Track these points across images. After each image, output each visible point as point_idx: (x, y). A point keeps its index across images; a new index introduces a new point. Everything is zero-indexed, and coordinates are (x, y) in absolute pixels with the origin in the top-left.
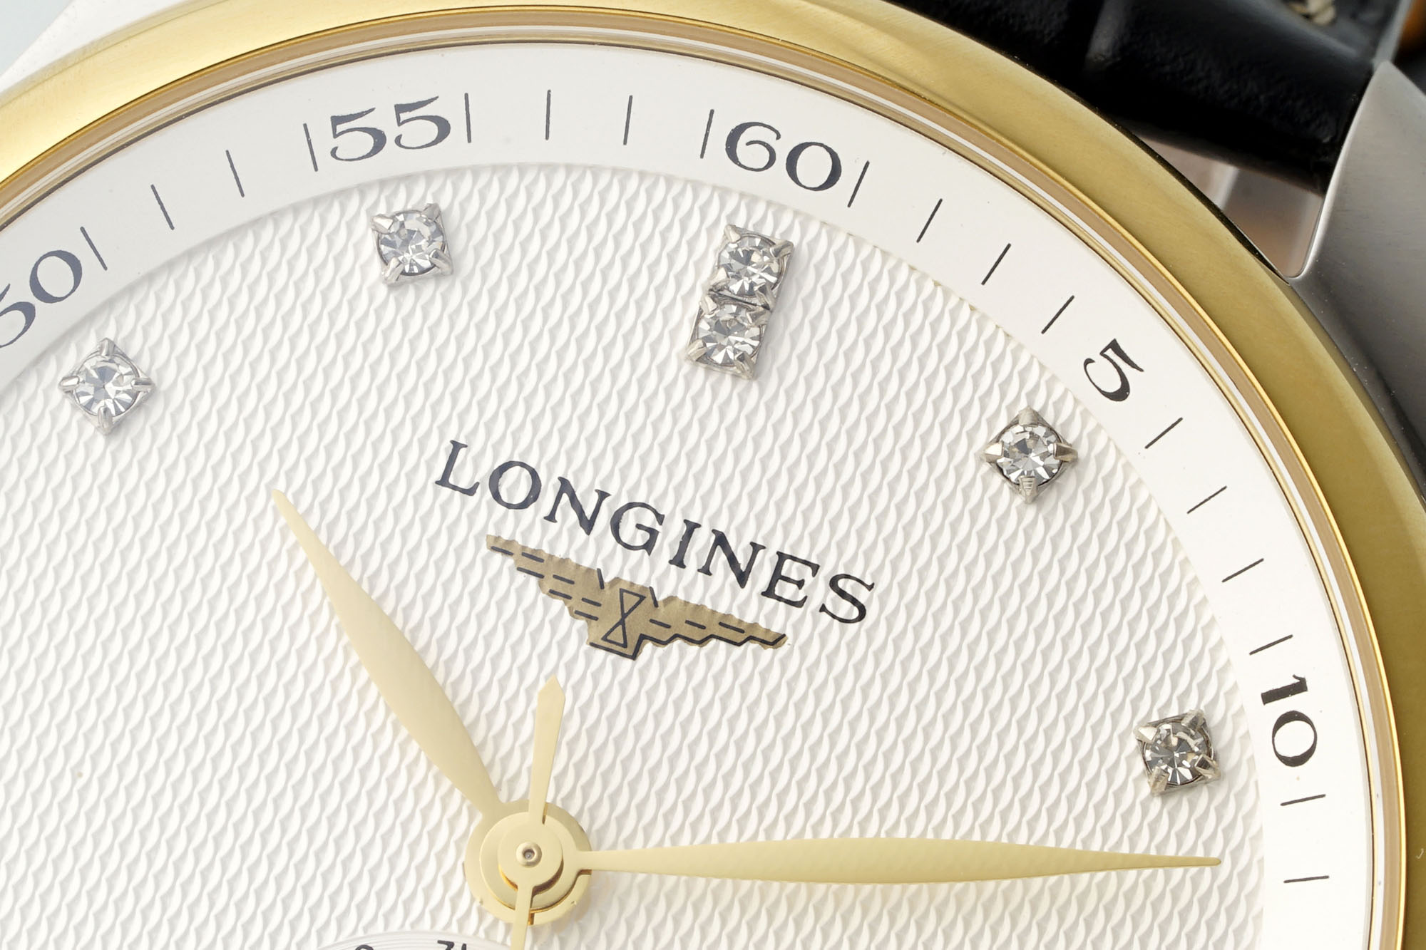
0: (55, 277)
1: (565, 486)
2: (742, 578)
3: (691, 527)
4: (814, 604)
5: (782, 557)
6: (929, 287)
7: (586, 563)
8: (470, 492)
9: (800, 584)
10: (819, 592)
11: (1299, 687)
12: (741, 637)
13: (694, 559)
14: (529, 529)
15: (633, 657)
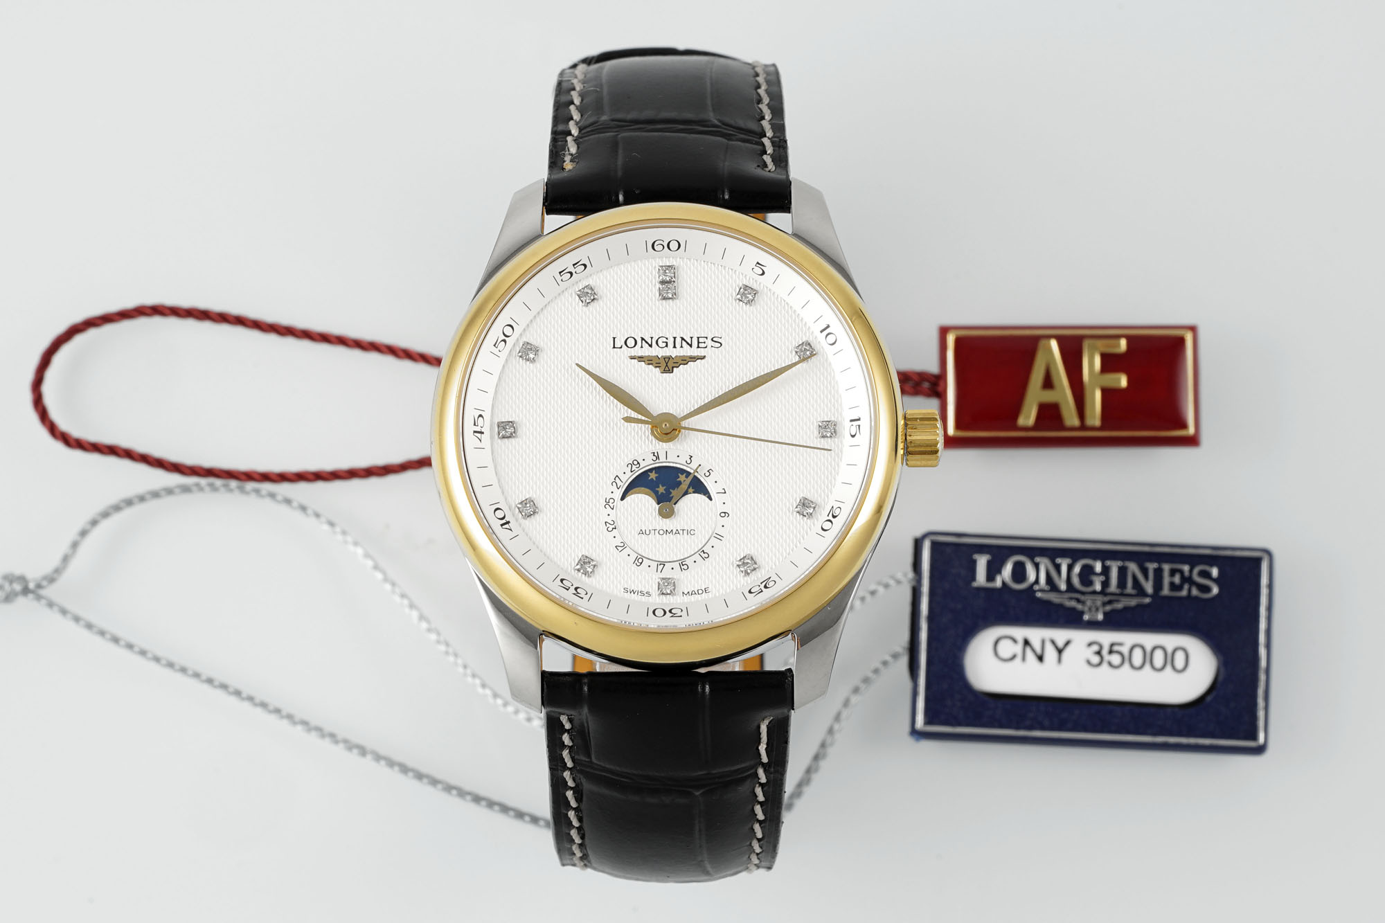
0: (508, 331)
1: (643, 339)
2: (691, 346)
3: (675, 338)
4: (709, 347)
5: (698, 338)
6: (709, 264)
7: (654, 355)
8: (621, 347)
9: (705, 342)
10: (709, 342)
11: (828, 327)
13: (678, 345)
14: (638, 351)
15: (672, 372)
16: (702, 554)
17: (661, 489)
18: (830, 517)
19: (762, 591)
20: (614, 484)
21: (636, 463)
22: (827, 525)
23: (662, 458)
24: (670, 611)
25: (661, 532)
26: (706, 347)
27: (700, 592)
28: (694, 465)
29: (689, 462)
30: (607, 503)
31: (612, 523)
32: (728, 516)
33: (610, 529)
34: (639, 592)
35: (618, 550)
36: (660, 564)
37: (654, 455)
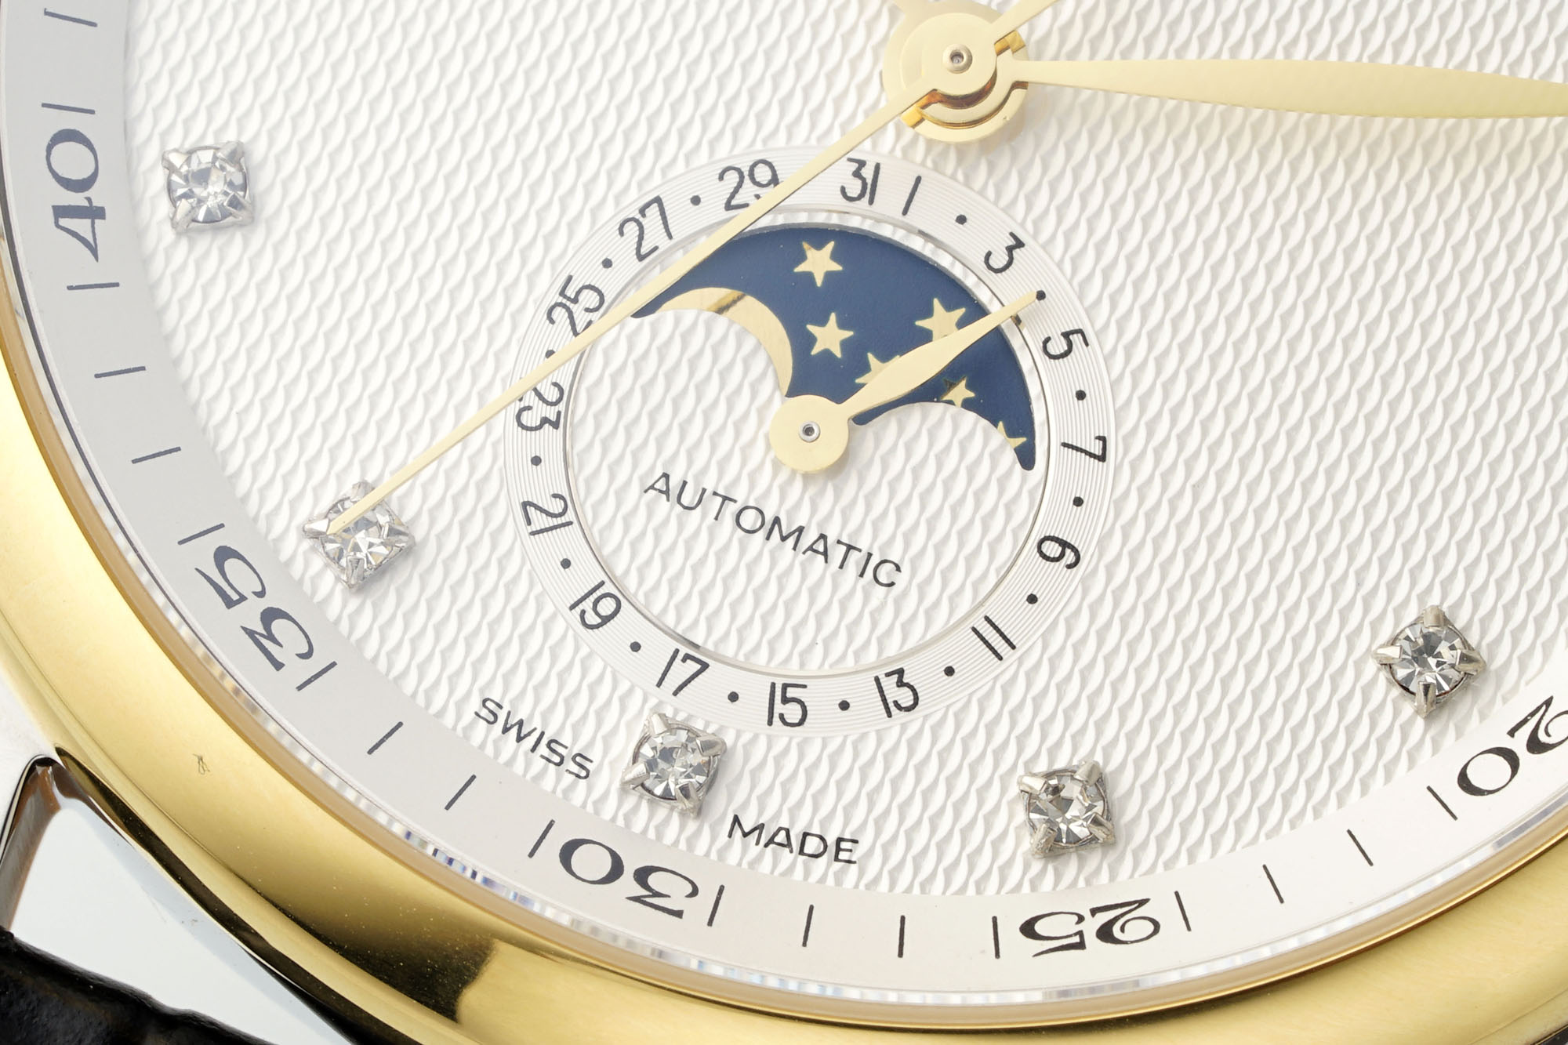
16: (889, 684)
17: (830, 337)
18: (1518, 744)
19: (1081, 945)
20: (632, 229)
21: (762, 173)
22: (1489, 772)
23: (890, 196)
24: (642, 875)
25: (749, 519)
27: (812, 845)
28: (1014, 285)
29: (998, 261)
30: (567, 299)
31: (552, 394)
32: (1069, 567)
33: (530, 419)
34: (544, 741)
35: (529, 522)
36: (687, 657)
37: (857, 174)
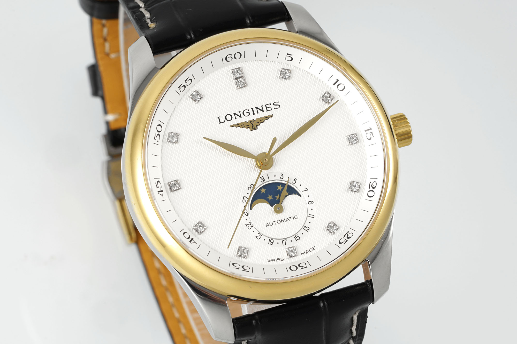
0: (159, 128)
1: (235, 114)
2: (263, 111)
3: (252, 109)
5: (266, 105)
6: (259, 61)
7: (244, 121)
8: (224, 122)
9: (270, 107)
10: (273, 107)
11: (338, 80)
12: (267, 118)
13: (256, 112)
14: (234, 122)
15: (257, 129)
16: (305, 228)
17: (270, 197)
18: (371, 189)
19: (347, 241)
20: (244, 201)
21: (253, 186)
22: (371, 194)
23: (266, 179)
24: (299, 265)
25: (279, 222)
26: (272, 110)
27: (311, 250)
28: (286, 179)
29: (282, 177)
30: (243, 213)
31: (250, 224)
32: (313, 203)
33: (249, 228)
34: (277, 259)
35: (258, 238)
36: (284, 240)
37: (261, 179)
